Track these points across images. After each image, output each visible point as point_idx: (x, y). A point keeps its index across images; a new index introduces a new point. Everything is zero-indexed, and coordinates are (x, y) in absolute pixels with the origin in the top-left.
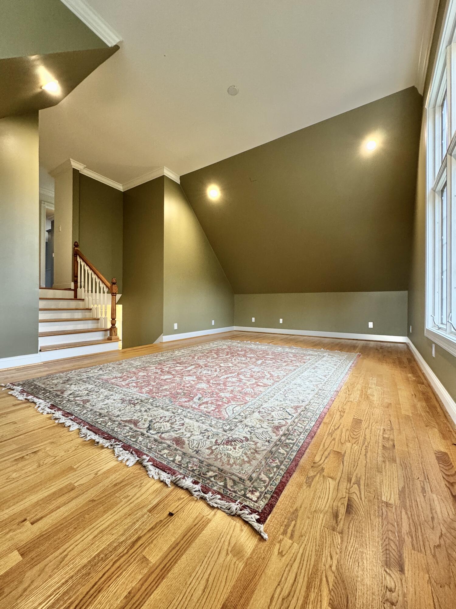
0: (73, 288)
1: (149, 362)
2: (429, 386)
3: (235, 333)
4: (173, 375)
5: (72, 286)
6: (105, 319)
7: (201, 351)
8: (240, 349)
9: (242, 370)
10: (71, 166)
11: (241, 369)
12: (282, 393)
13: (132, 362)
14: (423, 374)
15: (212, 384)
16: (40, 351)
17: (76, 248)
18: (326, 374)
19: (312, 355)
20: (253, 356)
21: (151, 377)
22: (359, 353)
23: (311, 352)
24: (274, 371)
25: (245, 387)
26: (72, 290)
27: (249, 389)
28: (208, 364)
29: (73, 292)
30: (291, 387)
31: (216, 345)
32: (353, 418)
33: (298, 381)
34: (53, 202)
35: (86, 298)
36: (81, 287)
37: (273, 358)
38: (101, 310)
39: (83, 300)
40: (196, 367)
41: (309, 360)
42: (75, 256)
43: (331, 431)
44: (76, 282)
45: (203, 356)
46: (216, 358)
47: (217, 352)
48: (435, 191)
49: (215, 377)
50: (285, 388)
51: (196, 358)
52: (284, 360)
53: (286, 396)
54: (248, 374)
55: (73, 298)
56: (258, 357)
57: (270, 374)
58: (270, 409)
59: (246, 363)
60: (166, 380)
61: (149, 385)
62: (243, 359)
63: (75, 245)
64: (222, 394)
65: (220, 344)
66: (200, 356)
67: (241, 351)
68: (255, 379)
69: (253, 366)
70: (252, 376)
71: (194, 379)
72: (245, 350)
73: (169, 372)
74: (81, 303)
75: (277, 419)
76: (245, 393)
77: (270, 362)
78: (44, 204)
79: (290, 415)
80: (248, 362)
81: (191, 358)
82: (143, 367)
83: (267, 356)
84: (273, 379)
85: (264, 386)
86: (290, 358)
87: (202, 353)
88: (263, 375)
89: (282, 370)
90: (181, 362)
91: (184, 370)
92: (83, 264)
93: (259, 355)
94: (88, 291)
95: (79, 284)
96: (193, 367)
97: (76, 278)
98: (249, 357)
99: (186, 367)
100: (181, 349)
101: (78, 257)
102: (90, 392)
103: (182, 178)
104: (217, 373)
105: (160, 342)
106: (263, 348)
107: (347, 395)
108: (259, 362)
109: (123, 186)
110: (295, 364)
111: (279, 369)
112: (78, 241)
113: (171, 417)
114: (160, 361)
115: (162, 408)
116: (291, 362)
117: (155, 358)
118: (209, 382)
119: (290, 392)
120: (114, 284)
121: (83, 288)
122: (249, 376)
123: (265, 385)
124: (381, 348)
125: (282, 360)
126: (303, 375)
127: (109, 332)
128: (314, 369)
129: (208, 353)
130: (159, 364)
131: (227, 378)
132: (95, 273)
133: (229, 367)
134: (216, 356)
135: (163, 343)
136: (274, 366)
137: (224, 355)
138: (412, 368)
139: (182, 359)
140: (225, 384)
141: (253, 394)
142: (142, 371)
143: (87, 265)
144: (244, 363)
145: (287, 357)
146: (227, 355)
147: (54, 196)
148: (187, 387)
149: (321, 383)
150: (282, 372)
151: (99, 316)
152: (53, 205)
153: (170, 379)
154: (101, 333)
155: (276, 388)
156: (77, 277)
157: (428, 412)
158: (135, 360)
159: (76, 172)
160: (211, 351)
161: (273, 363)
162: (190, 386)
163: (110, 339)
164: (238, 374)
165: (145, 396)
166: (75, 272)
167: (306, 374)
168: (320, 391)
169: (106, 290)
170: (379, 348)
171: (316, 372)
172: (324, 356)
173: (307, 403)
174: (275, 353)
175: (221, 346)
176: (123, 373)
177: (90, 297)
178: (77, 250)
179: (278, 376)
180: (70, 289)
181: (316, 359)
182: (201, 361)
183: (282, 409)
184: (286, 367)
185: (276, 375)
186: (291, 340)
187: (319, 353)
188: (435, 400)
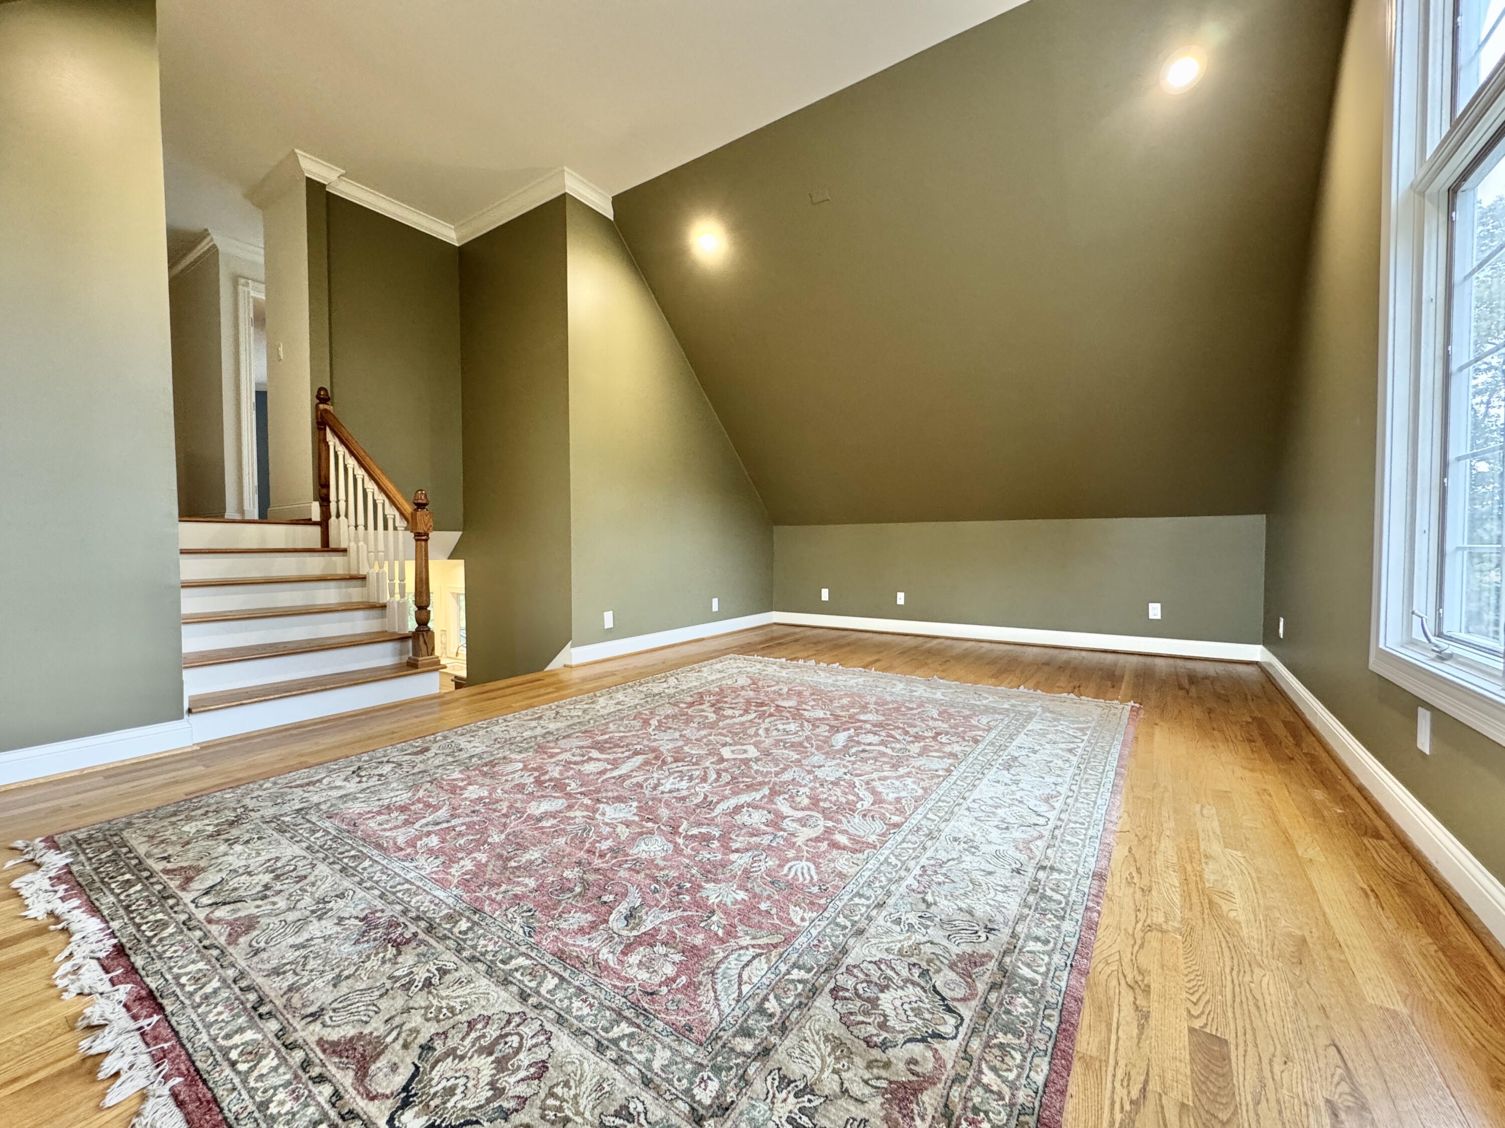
0: (316, 516)
1: (511, 742)
2: (1405, 846)
3: (778, 632)
4: (569, 795)
5: (315, 513)
6: (402, 606)
7: (674, 696)
8: (785, 690)
9: (787, 776)
10: (302, 172)
11: (784, 770)
12: (915, 885)
13: (462, 742)
14: (1361, 789)
15: (686, 837)
16: (190, 711)
17: (321, 406)
18: (1048, 791)
19: (995, 711)
20: (820, 714)
21: (498, 806)
22: (1132, 703)
23: (989, 700)
24: (885, 779)
25: (791, 854)
26: (315, 523)
27: (804, 863)
28: (686, 749)
29: (317, 530)
30: (942, 856)
31: (719, 676)
32: (1192, 1030)
33: (963, 825)
34: (262, 277)
35: (352, 547)
36: (338, 516)
37: (880, 725)
38: (392, 580)
39: (345, 551)
40: (647, 763)
41: (989, 730)
42: (319, 429)
43: (1118, 1117)
44: (324, 500)
45: (674, 717)
46: (713, 725)
47: (718, 701)
48: (1422, 194)
49: (697, 806)
50: (923, 861)
51: (654, 722)
52: (912, 731)
53: (929, 898)
54: (802, 790)
55: (318, 545)
56: (837, 717)
57: (874, 792)
58: (875, 974)
59: (801, 744)
60: (539, 820)
61: (480, 843)
62: (793, 727)
63: (318, 397)
64: (712, 893)
65: (731, 671)
66: (667, 717)
67: (789, 696)
68: (826, 818)
69: (818, 758)
70: (815, 802)
71: (631, 818)
72: (800, 694)
73: (559, 786)
74: (337, 559)
75: (901, 1038)
76: (790, 885)
77: (871, 738)
78: (247, 285)
79: (950, 1010)
80: (808, 738)
81: (637, 724)
82: (486, 765)
83: (862, 717)
84: (883, 818)
85: (854, 851)
86: (931, 723)
87: (676, 704)
88: (851, 797)
89: (908, 774)
90: (606, 742)
91: (608, 775)
92: (341, 450)
93: (839, 712)
94: (356, 526)
95: (333, 506)
96: (639, 759)
97: (324, 491)
98: (808, 721)
99: (615, 764)
100: (617, 691)
101: (328, 430)
102: (277, 877)
103: (617, 201)
104: (707, 787)
105: (565, 666)
106: (852, 682)
107: (1139, 894)
108: (840, 739)
109: (455, 229)
110: (948, 749)
111: (902, 771)
112: (327, 386)
113: (509, 1022)
114: (544, 736)
115: (490, 972)
116: (934, 738)
117: (534, 724)
118: (675, 831)
119: (941, 878)
120: (420, 506)
121: (342, 517)
122: (806, 802)
123: (858, 846)
124: (1193, 679)
125: (906, 733)
126: (976, 794)
127: (410, 643)
128: (1008, 768)
129: (691, 705)
130: (541, 749)
131: (737, 809)
132: (372, 477)
133: (746, 762)
134: (712, 717)
135: (571, 667)
136: (884, 754)
137: (737, 713)
138: (1313, 760)
139: (612, 727)
140: (725, 839)
141: (815, 890)
142: (480, 779)
143: (352, 453)
144: (793, 745)
145: (923, 720)
146: (746, 711)
147: (261, 260)
148: (602, 856)
149: (1041, 837)
150: (909, 781)
151: (386, 598)
152: (262, 287)
153: (553, 815)
154: (389, 647)
155: (893, 860)
156: (327, 486)
157: (1460, 991)
158: (473, 733)
159: (315, 189)
160: (701, 695)
161: (883, 743)
162: (611, 849)
163: (411, 666)
164: (774, 793)
165: (451, 901)
166: (323, 474)
167: (985, 790)
168: (1041, 875)
169: (401, 523)
170: (1185, 683)
171: (1016, 782)
172: (1030, 716)
173: (1004, 935)
174: (887, 703)
175: (731, 676)
176: (415, 787)
177: (361, 543)
178: (326, 410)
179: (898, 800)
180: (308, 522)
181: (1007, 726)
182: (667, 736)
183: (916, 972)
184: (921, 762)
185: (891, 797)
186: (930, 652)
187: (1013, 701)
188: (1460, 928)
